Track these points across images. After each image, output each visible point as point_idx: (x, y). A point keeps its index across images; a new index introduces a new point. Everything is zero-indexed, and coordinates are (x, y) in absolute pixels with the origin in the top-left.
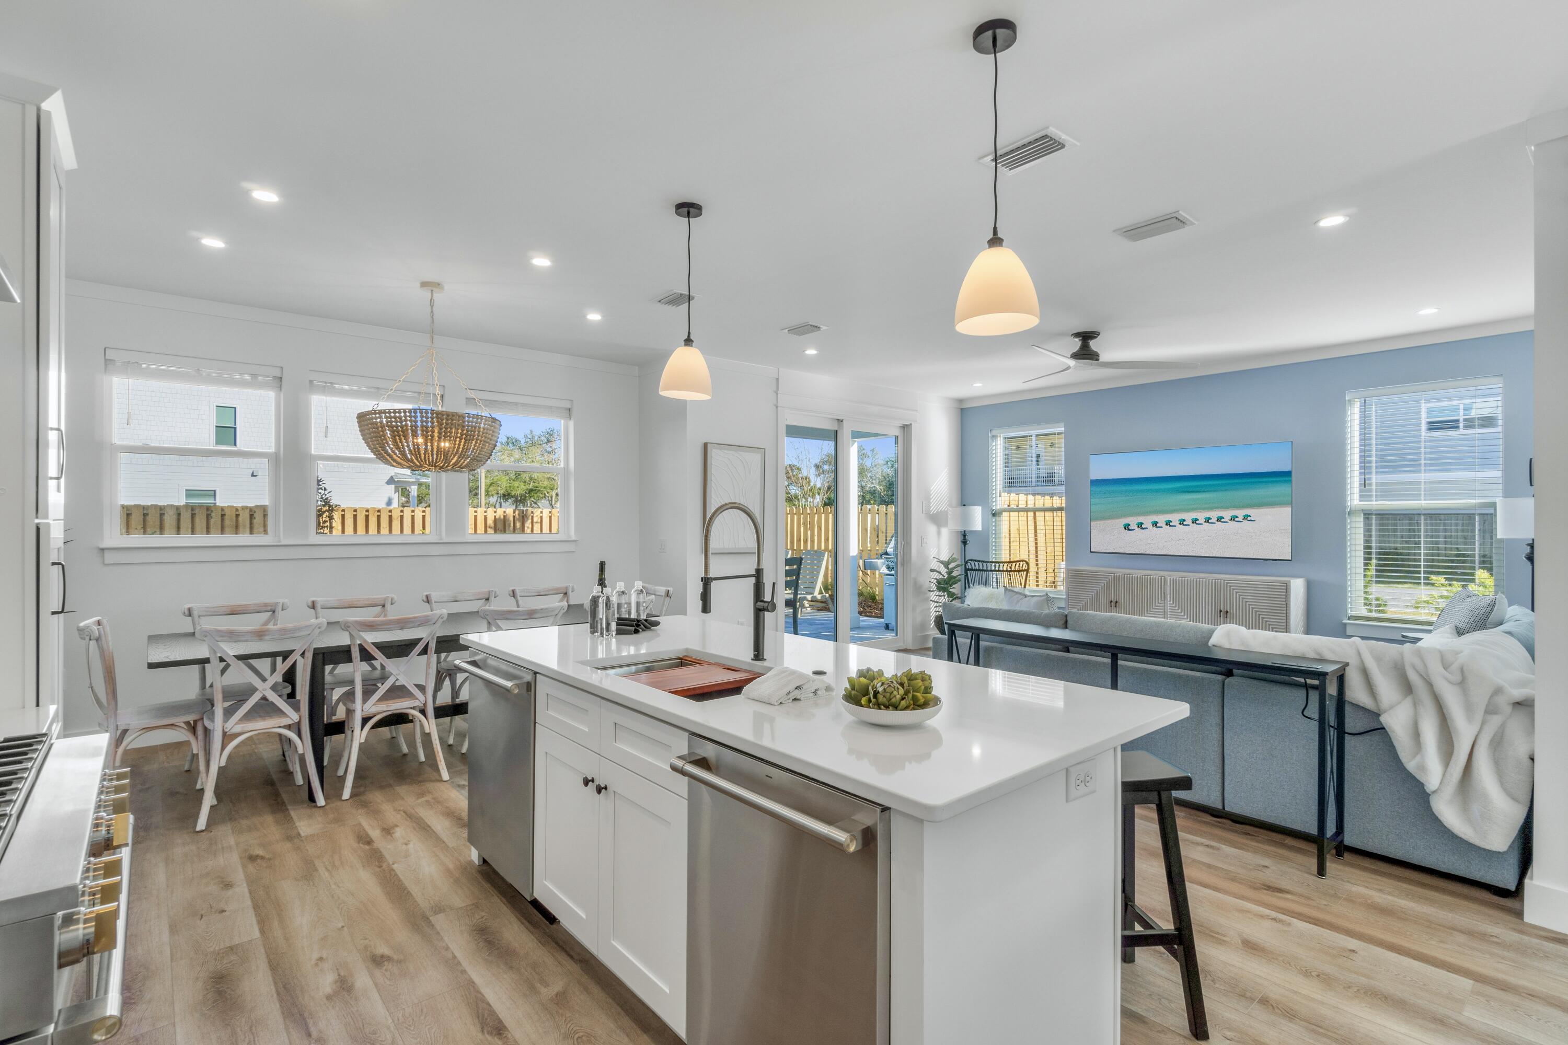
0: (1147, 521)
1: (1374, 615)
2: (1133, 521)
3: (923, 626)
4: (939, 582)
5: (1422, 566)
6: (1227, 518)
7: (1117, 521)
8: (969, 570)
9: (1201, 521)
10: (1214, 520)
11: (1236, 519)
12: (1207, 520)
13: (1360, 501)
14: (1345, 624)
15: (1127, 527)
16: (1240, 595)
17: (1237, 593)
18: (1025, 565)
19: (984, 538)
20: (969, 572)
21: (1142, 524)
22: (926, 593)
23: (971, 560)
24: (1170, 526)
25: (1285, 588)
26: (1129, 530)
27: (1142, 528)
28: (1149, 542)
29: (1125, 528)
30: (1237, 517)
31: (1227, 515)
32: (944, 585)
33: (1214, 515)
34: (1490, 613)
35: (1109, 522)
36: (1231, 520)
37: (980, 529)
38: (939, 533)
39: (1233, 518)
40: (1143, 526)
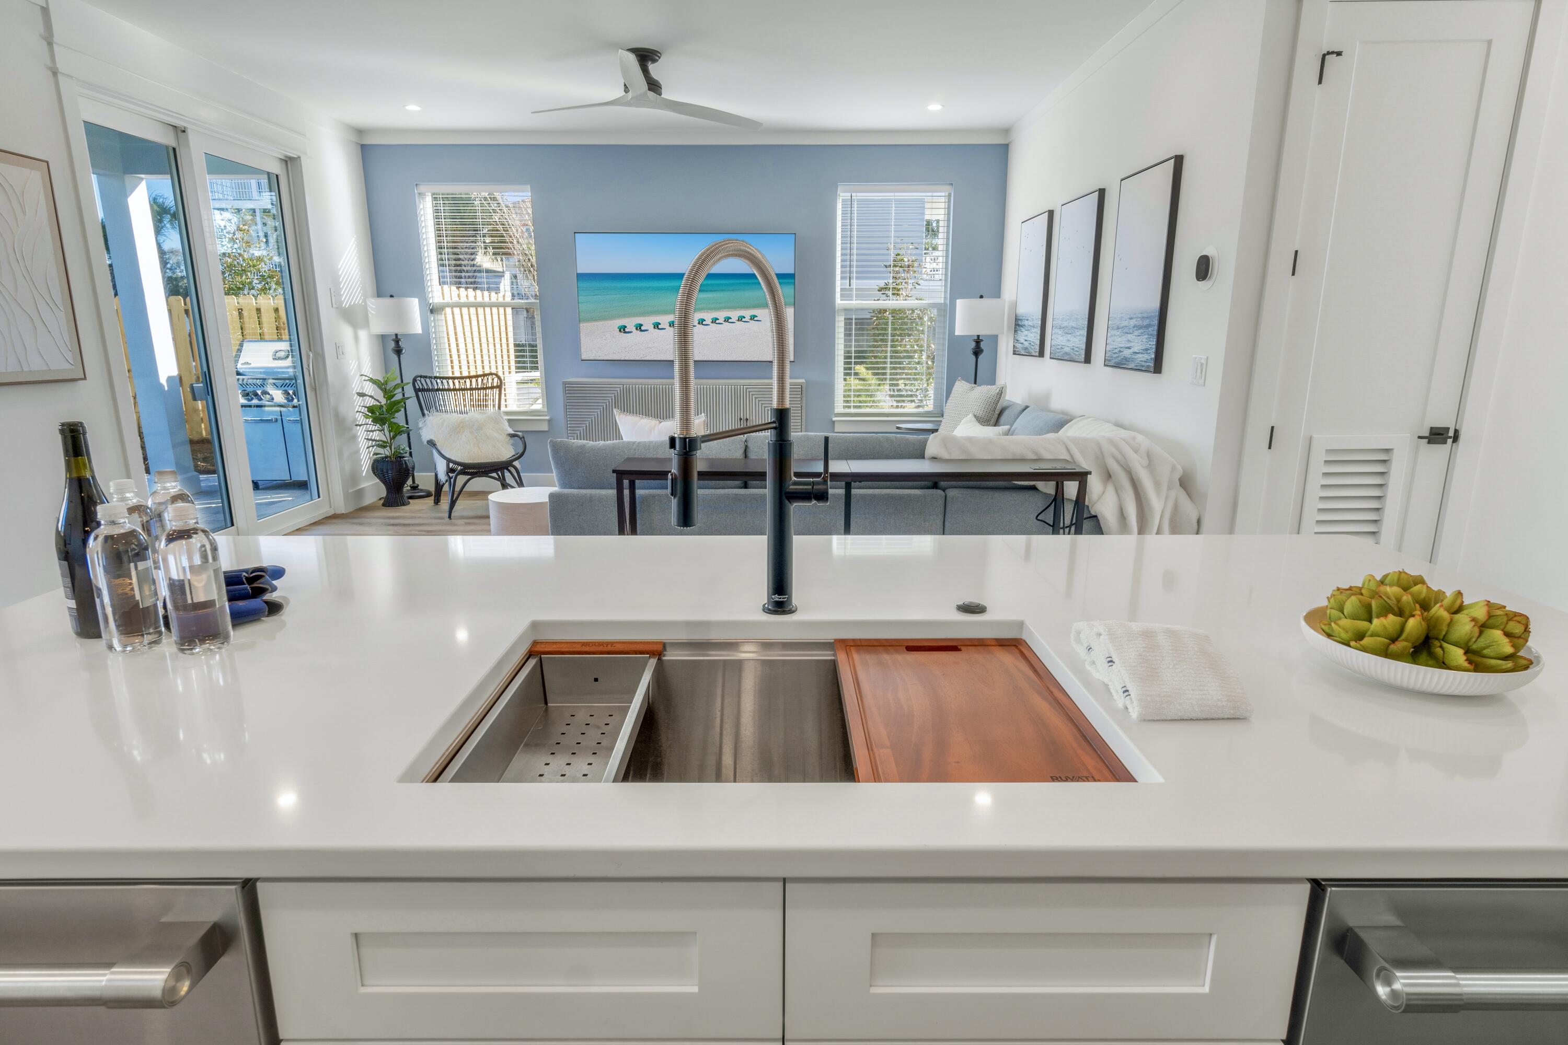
0: (648, 322)
1: (852, 411)
2: (630, 323)
3: (353, 478)
4: (371, 409)
5: (889, 363)
6: (734, 319)
7: (610, 323)
8: (420, 390)
9: (708, 321)
10: (721, 320)
11: (743, 320)
12: (714, 321)
13: (841, 300)
14: (834, 422)
15: (623, 329)
16: (759, 401)
17: (756, 398)
18: (496, 380)
19: (424, 345)
20: (420, 393)
21: (641, 325)
22: (351, 429)
23: (421, 377)
24: (659, 329)
25: (800, 390)
26: (625, 332)
27: (642, 331)
28: (650, 345)
29: (620, 331)
30: (744, 318)
31: (734, 315)
32: (379, 416)
33: (721, 315)
34: (998, 401)
35: (600, 323)
36: (738, 320)
37: (420, 331)
38: (356, 338)
39: (741, 319)
40: (643, 328)
